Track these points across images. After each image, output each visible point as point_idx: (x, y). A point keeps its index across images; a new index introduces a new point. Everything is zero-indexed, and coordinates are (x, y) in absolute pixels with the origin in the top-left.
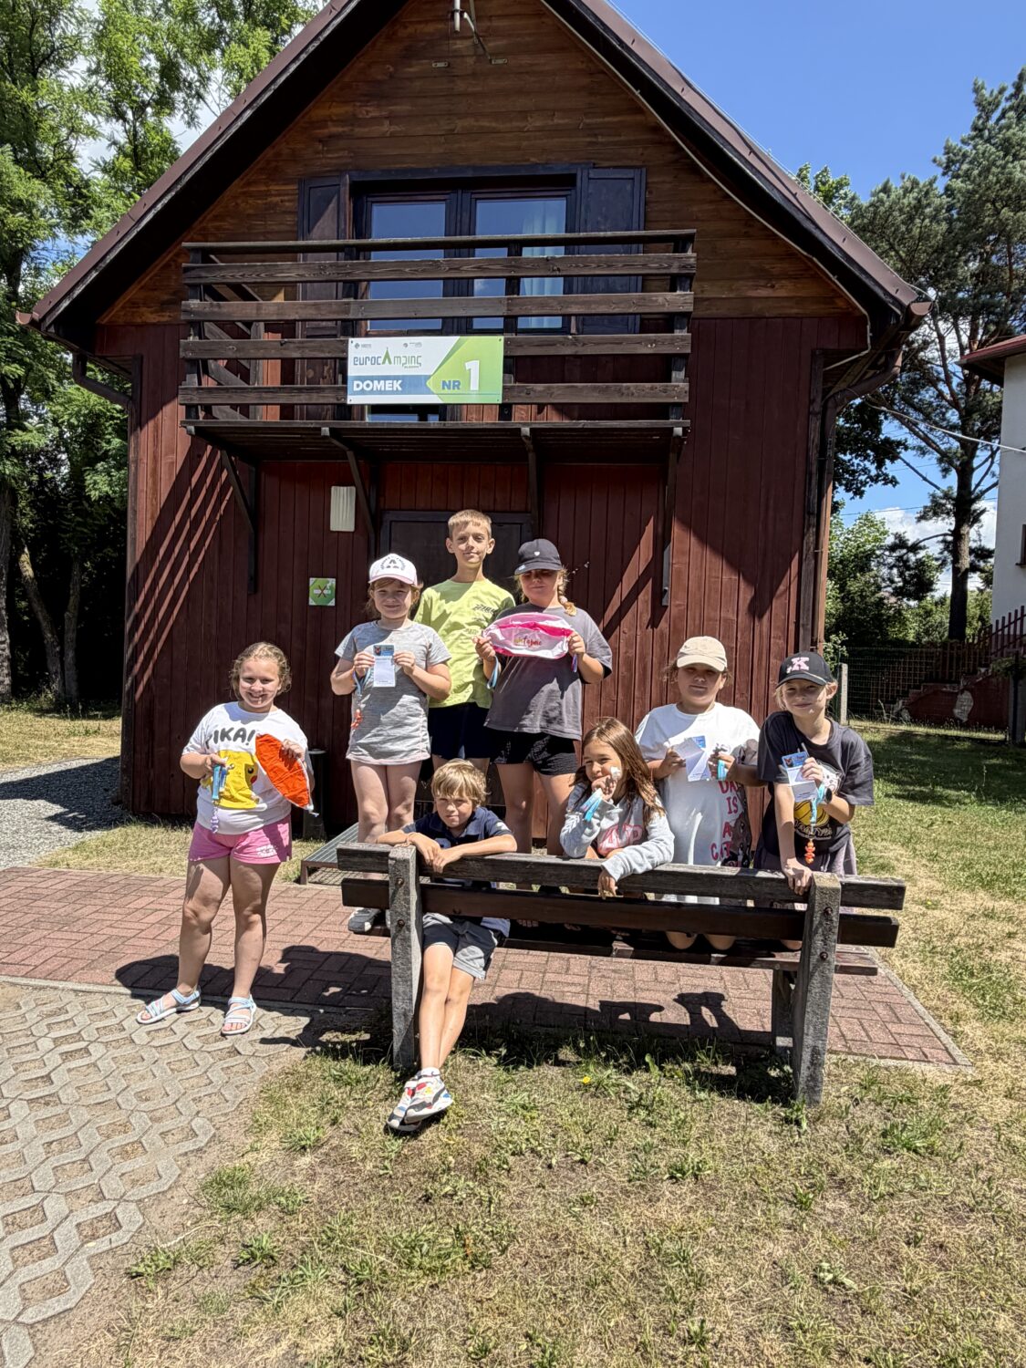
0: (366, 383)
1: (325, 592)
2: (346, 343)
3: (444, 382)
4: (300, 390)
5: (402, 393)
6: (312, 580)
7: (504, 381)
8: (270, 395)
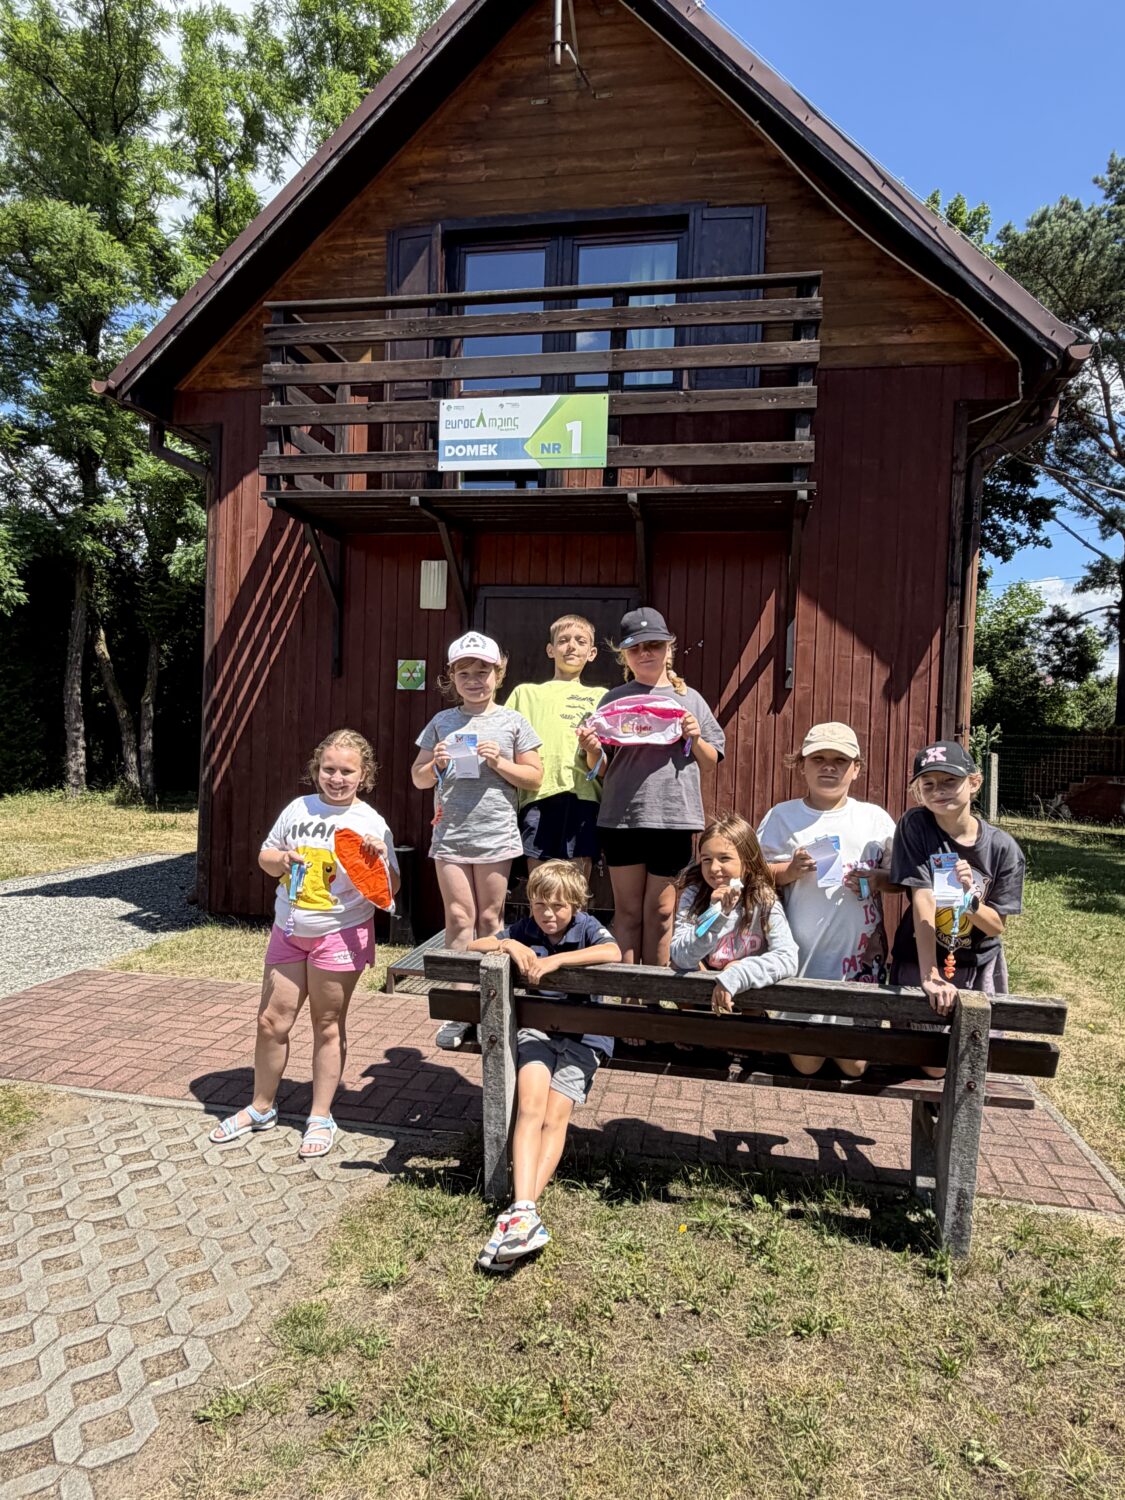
0: (459, 447)
1: (415, 675)
2: (437, 405)
3: (543, 446)
4: (387, 457)
5: (497, 458)
6: (400, 662)
7: (609, 443)
8: (355, 463)
